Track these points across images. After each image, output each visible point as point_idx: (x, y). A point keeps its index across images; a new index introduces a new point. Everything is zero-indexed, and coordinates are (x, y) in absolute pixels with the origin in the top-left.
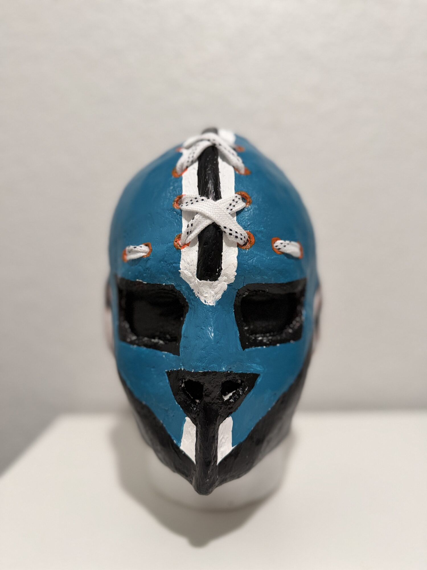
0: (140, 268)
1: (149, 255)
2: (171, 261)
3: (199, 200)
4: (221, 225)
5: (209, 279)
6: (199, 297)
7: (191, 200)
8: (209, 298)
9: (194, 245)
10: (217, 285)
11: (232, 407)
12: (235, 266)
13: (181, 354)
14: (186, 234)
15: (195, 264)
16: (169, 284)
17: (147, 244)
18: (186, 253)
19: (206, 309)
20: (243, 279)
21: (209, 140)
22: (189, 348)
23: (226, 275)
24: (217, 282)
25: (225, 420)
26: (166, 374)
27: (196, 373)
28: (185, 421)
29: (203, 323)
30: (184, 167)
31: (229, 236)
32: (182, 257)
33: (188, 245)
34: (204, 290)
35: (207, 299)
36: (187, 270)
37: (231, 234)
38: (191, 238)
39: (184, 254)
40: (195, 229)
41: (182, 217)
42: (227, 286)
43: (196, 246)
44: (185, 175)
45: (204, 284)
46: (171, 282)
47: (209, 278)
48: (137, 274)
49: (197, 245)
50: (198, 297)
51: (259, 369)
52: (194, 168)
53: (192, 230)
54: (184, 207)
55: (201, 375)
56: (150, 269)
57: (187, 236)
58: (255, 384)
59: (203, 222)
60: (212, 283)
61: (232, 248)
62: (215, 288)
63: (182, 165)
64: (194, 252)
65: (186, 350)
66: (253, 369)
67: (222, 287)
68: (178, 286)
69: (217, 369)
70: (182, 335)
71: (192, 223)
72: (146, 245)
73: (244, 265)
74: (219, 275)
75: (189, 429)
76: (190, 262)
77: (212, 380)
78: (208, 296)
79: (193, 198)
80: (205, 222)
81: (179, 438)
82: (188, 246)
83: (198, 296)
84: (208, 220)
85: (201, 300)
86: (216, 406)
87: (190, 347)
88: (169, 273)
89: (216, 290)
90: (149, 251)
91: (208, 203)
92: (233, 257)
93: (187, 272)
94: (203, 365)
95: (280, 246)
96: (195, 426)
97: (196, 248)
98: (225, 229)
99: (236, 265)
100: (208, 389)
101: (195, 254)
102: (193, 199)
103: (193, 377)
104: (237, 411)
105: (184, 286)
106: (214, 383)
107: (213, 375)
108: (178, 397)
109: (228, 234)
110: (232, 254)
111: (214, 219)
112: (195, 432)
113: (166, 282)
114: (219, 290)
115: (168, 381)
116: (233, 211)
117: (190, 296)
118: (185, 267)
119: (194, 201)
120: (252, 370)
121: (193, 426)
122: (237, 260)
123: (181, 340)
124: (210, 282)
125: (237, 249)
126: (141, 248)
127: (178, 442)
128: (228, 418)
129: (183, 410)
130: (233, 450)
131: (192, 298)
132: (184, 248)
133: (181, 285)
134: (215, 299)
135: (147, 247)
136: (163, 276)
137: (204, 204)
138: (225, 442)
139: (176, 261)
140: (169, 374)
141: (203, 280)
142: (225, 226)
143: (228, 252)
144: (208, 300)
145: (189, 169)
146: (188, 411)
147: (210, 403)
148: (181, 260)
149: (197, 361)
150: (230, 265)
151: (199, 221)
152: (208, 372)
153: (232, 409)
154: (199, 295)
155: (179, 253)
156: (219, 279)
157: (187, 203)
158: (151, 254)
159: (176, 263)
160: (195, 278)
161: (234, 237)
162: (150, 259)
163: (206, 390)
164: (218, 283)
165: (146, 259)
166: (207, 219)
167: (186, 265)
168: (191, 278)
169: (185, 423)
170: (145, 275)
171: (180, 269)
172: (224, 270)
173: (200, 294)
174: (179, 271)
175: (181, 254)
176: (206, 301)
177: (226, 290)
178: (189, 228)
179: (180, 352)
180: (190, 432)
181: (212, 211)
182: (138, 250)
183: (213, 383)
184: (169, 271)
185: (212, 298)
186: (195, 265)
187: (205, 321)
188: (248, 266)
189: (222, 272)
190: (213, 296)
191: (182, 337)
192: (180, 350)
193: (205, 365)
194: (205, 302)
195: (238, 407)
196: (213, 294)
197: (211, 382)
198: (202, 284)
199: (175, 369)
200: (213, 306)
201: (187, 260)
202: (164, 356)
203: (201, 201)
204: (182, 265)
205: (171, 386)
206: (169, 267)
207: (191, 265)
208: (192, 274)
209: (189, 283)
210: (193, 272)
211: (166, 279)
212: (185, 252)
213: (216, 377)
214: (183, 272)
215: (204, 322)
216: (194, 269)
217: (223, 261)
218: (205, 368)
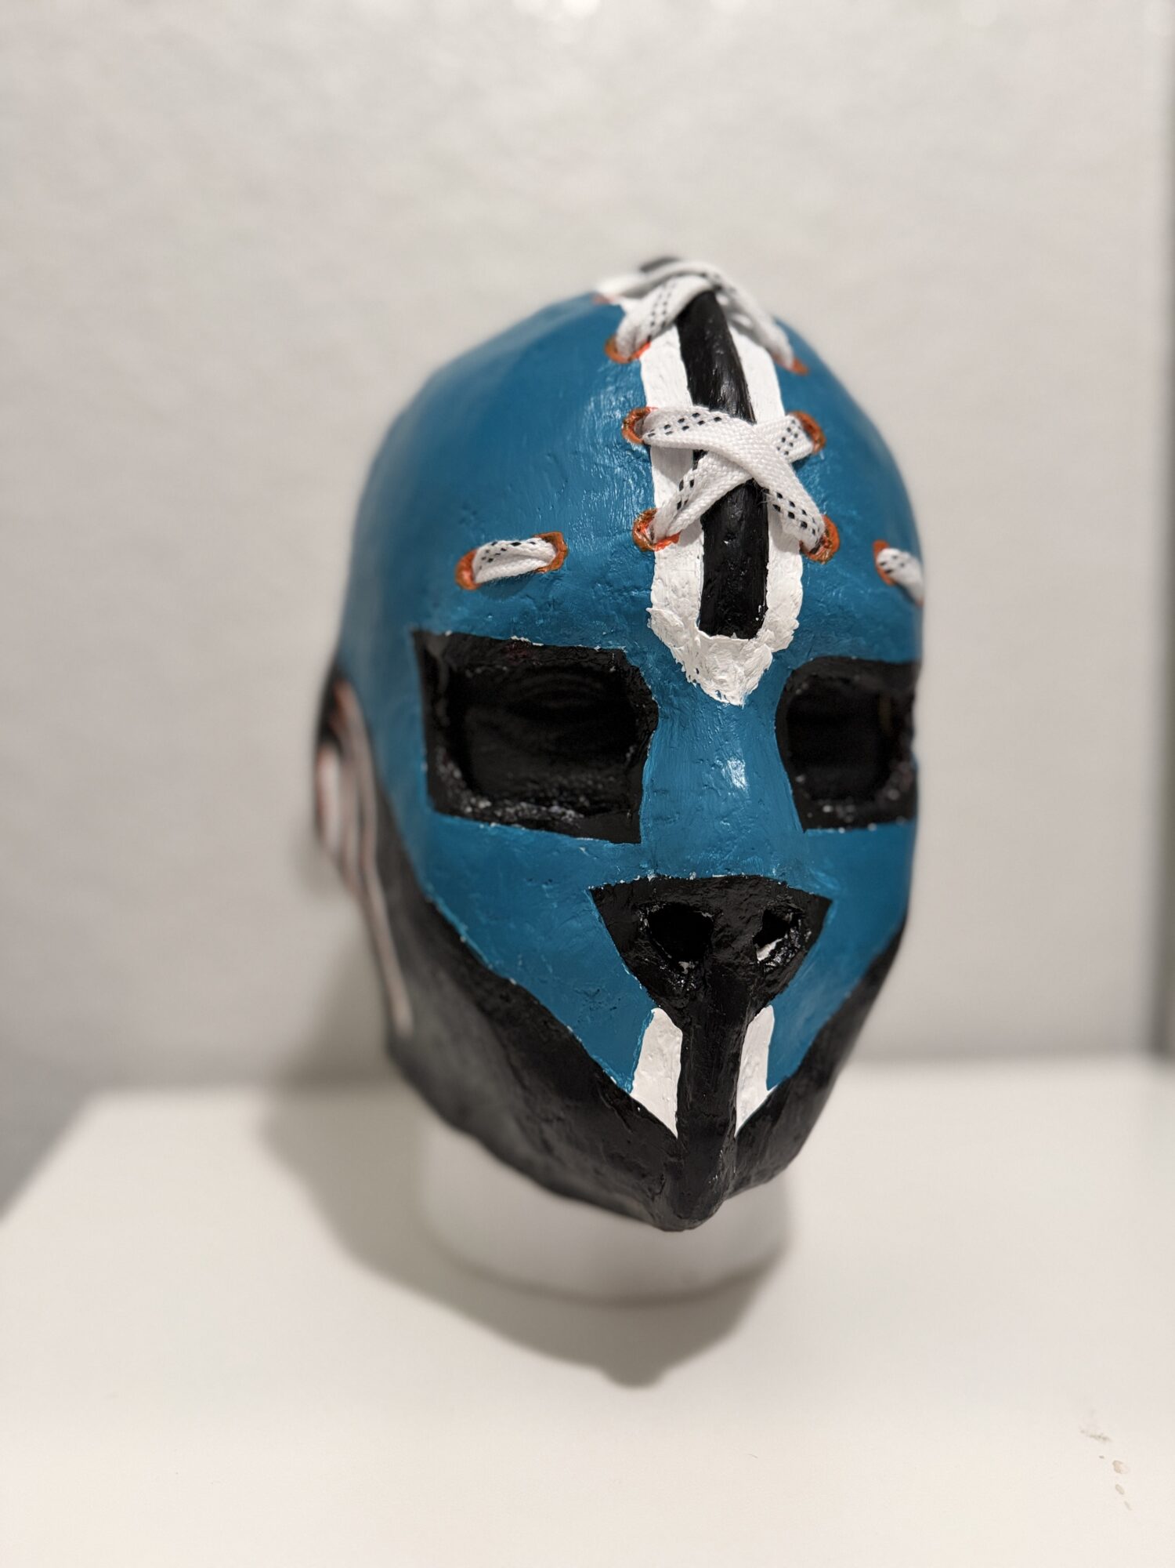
0: (528, 601)
1: (558, 567)
2: (625, 583)
3: (705, 420)
4: (771, 488)
5: (736, 631)
6: (699, 685)
7: (682, 421)
8: (731, 686)
9: (691, 542)
10: (752, 650)
11: (775, 981)
12: (796, 604)
13: (643, 838)
14: (675, 507)
15: (694, 592)
16: (611, 647)
17: (550, 536)
18: (667, 560)
19: (722, 713)
20: (810, 640)
21: (703, 275)
22: (673, 817)
23: (774, 627)
24: (753, 641)
25: (758, 1015)
26: (590, 898)
27: (705, 883)
28: (651, 1016)
29: (717, 751)
30: (642, 338)
31: (789, 520)
32: (656, 572)
33: (675, 538)
34: (718, 663)
35: (726, 688)
36: (671, 609)
37: (791, 515)
38: (687, 520)
39: (662, 564)
40: (697, 496)
41: (651, 466)
42: (771, 657)
43: (695, 543)
44: (646, 358)
45: (721, 646)
46: (618, 641)
47: (737, 628)
48: (515, 619)
49: (698, 541)
50: (695, 684)
51: (830, 886)
52: (668, 343)
53: (690, 498)
54: (660, 437)
55: (716, 888)
56: (560, 604)
57: (675, 515)
58: (824, 925)
59: (722, 476)
60: (743, 645)
61: (788, 554)
62: (746, 660)
63: (635, 333)
64: (692, 560)
65: (664, 825)
66: (819, 884)
67: (761, 660)
68: (635, 653)
69: (761, 870)
70: (644, 789)
71: (692, 478)
72: (547, 539)
73: (816, 603)
74: (760, 624)
75: (661, 1041)
76: (679, 587)
77: (746, 900)
78: (728, 680)
79: (686, 413)
80: (729, 477)
81: (629, 1067)
82: (676, 542)
83: (695, 681)
84: (736, 473)
85: (707, 691)
86: (743, 974)
87: (677, 816)
88: (617, 617)
89: (750, 663)
90: (554, 556)
91: (733, 427)
92: (792, 578)
93: (671, 612)
94: (726, 858)
95: (892, 565)
96: (680, 1033)
97: (696, 550)
98: (779, 499)
99: (800, 600)
100: (728, 926)
101: (693, 567)
102: (686, 417)
103: (692, 892)
104: (787, 991)
105: (654, 653)
106: (746, 910)
107: (751, 887)
108: (632, 954)
109: (786, 514)
110: (787, 571)
111: (754, 470)
112: (678, 1048)
113: (604, 643)
114: (755, 664)
115: (597, 915)
116: (791, 458)
117: (669, 682)
118: (667, 598)
119: (691, 421)
120: (818, 887)
121: (673, 1033)
122: (801, 586)
123: (640, 800)
124: (739, 639)
125: (799, 558)
126: (532, 546)
127: (625, 1080)
128: (764, 1009)
129: (646, 990)
130: (770, 1098)
131: (674, 689)
132: (663, 546)
133: (645, 653)
134: (745, 688)
135: (549, 544)
136: (598, 623)
137: (724, 429)
138: (750, 1077)
139: (641, 583)
140: (597, 895)
141: (720, 633)
142: (780, 491)
143: (779, 565)
144: (726, 691)
145: (654, 343)
146: (660, 993)
147: (730, 965)
148: (654, 580)
149: (709, 849)
150: (784, 600)
151: (711, 475)
152: (739, 877)
153: (776, 985)
154: (700, 678)
155: (648, 563)
156: (759, 633)
157: (666, 427)
158: (565, 563)
159: (638, 588)
160: (695, 630)
161: (800, 523)
162: (562, 576)
163: (721, 930)
164: (755, 645)
165: (549, 576)
166: (733, 471)
167: (669, 594)
168: (678, 630)
169: (648, 1026)
170: (541, 621)
171: (651, 605)
172: (772, 611)
173: (704, 676)
174: (648, 609)
175: (654, 563)
176: (723, 693)
177: (768, 667)
178: (683, 490)
179: (642, 832)
180: (661, 1050)
181: (749, 449)
182: (525, 551)
183: (745, 908)
184: (619, 611)
185: (738, 686)
186: (697, 595)
187: (721, 745)
188: (828, 606)
189: (768, 617)
190: (741, 681)
191: (645, 793)
192: (642, 827)
193: (731, 858)
194: (719, 695)
195: (789, 980)
196: (741, 675)
197: (742, 907)
198: (716, 647)
199: (622, 882)
200: (739, 707)
201: (672, 580)
202: (583, 849)
203: (713, 422)
204: (658, 593)
205: (608, 927)
206: (619, 601)
207: (684, 596)
208: (685, 619)
209: (669, 647)
210: (686, 614)
211: (604, 633)
212: (665, 558)
213: (757, 892)
214: (660, 614)
215: (719, 749)
216: (693, 605)
217: (769, 587)
218: (731, 866)
